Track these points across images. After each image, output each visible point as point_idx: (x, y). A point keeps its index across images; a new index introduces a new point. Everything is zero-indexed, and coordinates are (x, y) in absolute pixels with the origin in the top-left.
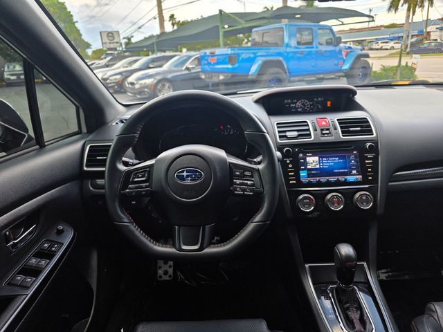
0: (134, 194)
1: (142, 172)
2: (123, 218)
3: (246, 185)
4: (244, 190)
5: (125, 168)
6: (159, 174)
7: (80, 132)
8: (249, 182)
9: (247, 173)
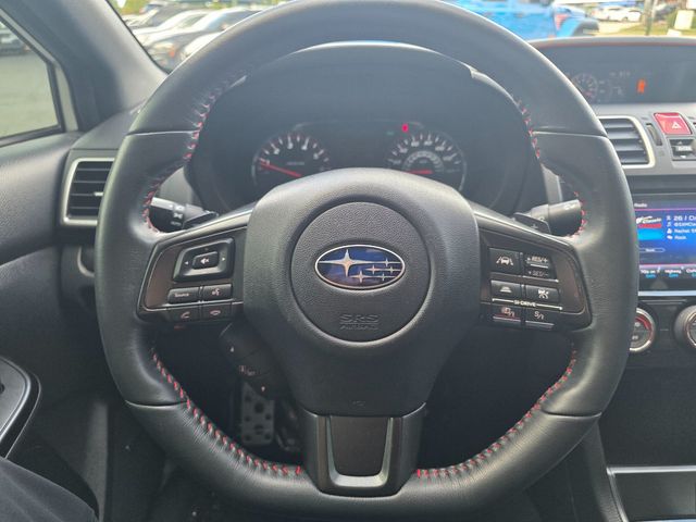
0: (185, 316)
1: (211, 249)
2: (156, 391)
3: (534, 297)
4: (523, 313)
5: (160, 235)
6: (264, 254)
7: (61, 128)
8: (542, 292)
9: (536, 261)
